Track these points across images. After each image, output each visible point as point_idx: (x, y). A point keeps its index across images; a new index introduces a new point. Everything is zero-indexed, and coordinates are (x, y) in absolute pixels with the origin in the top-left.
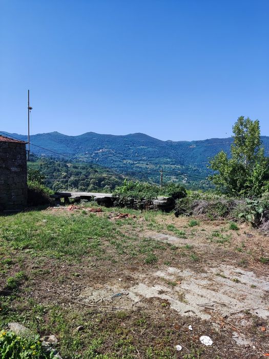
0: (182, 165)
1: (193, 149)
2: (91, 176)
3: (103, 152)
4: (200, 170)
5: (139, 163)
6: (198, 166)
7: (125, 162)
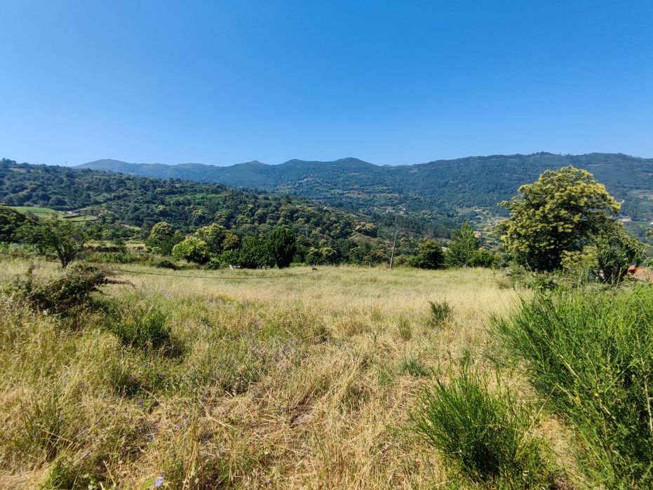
0: (400, 193)
1: (415, 173)
2: (283, 207)
3: (308, 181)
4: (422, 198)
5: (349, 193)
6: (420, 194)
7: (333, 192)
